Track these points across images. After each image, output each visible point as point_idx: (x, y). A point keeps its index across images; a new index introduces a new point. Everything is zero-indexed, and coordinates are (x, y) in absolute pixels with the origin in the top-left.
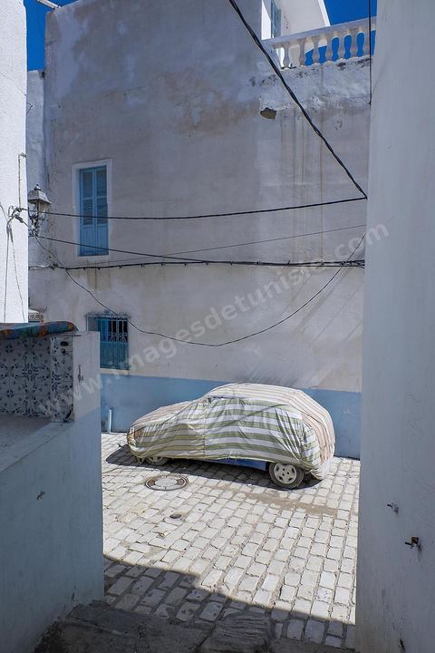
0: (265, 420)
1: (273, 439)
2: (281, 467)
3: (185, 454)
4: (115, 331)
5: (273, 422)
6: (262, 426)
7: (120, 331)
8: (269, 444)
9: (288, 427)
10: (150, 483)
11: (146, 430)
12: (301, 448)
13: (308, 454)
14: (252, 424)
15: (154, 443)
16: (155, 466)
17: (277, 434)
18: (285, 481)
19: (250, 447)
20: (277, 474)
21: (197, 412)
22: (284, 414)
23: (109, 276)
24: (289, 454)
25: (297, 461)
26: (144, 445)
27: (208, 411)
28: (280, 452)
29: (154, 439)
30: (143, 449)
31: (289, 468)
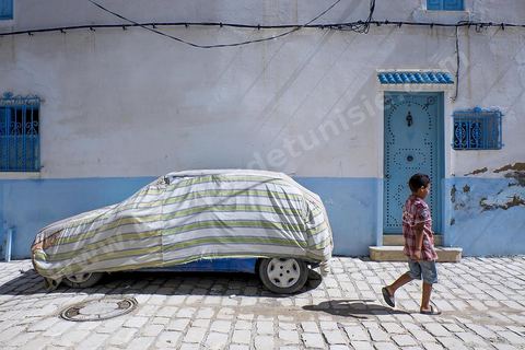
0: (252, 200)
1: (266, 225)
2: (278, 265)
3: (131, 263)
4: (20, 120)
5: (265, 201)
6: (248, 208)
7: (28, 119)
8: (261, 232)
9: (286, 205)
10: (71, 313)
11: (65, 234)
12: (307, 233)
13: (318, 240)
14: (234, 208)
15: (78, 252)
16: (79, 288)
17: (272, 217)
18: (284, 283)
19: (233, 239)
20: (271, 275)
21: (148, 198)
22: (279, 190)
23: (13, 47)
24: (290, 243)
25: (302, 252)
26: (61, 257)
27: (165, 195)
28: (277, 241)
29: (77, 245)
30: (58, 265)
31: (289, 264)
